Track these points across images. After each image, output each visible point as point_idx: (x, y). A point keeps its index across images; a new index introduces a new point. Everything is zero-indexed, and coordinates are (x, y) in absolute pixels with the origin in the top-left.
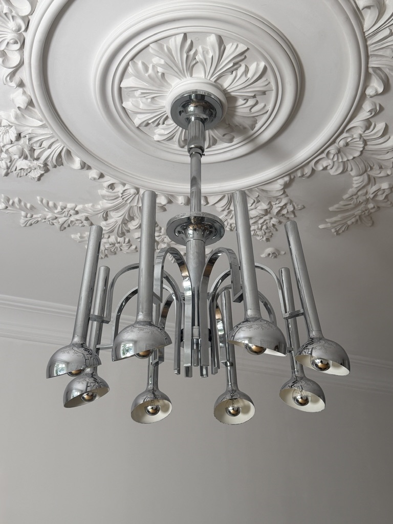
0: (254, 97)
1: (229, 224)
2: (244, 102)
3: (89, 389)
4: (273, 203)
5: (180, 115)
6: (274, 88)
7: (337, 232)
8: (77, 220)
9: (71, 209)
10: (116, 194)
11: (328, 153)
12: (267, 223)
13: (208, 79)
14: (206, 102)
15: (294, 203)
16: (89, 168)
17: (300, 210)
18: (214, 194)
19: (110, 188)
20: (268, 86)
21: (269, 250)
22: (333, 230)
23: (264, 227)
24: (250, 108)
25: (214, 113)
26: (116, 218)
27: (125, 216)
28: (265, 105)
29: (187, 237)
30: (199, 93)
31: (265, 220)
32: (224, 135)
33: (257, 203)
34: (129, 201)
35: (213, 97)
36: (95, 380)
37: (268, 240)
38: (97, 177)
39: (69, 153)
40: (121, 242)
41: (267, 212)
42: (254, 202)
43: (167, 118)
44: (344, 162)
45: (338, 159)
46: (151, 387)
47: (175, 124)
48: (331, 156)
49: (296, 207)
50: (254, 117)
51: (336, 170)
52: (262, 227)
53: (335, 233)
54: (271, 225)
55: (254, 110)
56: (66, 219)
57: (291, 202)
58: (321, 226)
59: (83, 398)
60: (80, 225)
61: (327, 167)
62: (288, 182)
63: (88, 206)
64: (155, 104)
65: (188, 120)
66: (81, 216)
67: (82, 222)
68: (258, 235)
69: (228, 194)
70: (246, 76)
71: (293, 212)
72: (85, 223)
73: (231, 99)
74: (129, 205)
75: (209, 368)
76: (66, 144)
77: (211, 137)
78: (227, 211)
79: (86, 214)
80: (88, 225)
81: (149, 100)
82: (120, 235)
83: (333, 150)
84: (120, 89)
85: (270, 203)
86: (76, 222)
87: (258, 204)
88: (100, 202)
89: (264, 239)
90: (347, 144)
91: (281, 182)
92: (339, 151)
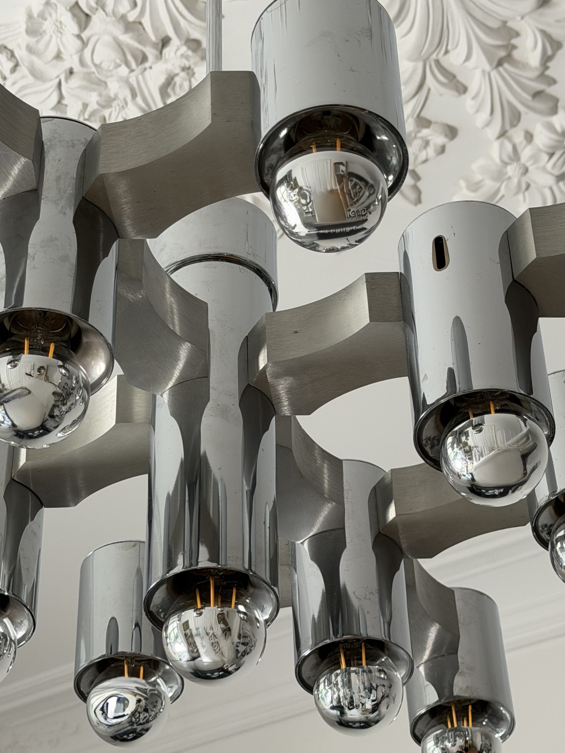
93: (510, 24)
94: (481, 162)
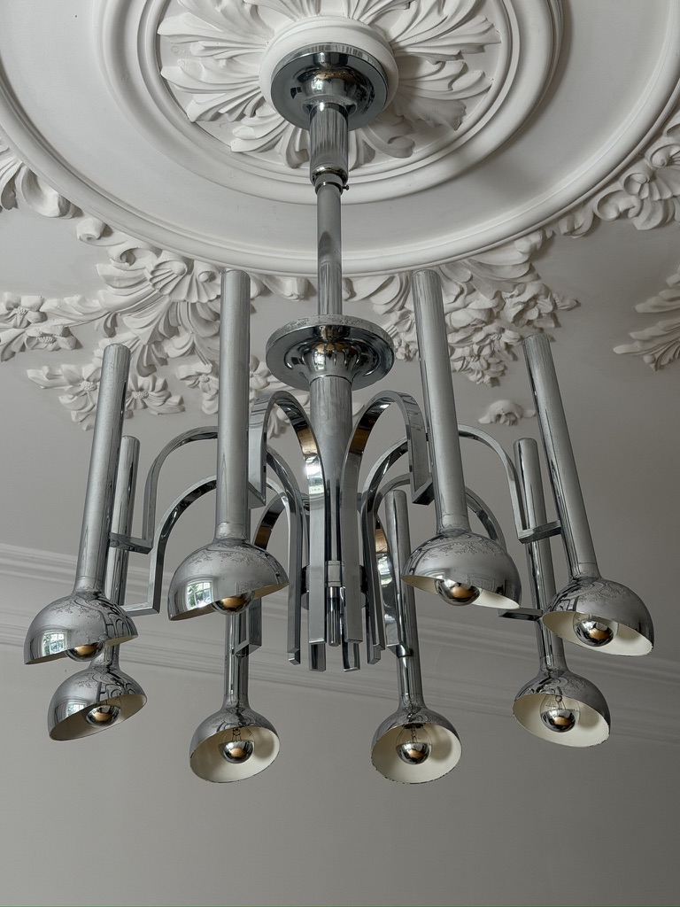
0: (459, 56)
1: (403, 345)
2: (436, 67)
3: (103, 697)
4: (505, 295)
5: (293, 96)
6: (502, 37)
7: (657, 362)
8: (44, 335)
9: (31, 308)
10: (139, 273)
11: (629, 181)
12: (492, 341)
13: (356, 17)
14: (350, 70)
15: (554, 295)
16: (78, 213)
17: (569, 310)
18: (368, 273)
19: (124, 259)
20: (489, 32)
21: (499, 406)
22: (647, 359)
23: (486, 351)
24: (448, 81)
25: (369, 93)
26: (135, 330)
27: (158, 324)
28: (483, 75)
29: (311, 370)
30: (334, 50)
31: (488, 336)
32: (390, 141)
33: (469, 293)
34: (167, 291)
35: (365, 57)
36: (116, 679)
37: (494, 381)
38: (96, 234)
39: (32, 178)
40: (145, 387)
41: (491, 315)
42: (462, 292)
43: (261, 102)
44: (666, 201)
45: (651, 194)
46: (232, 700)
47: (279, 115)
48: (636, 188)
49: (559, 304)
50: (458, 100)
51: (649, 219)
52: (480, 350)
53: (652, 366)
54: (503, 345)
55: (457, 85)
56: (18, 331)
57: (547, 292)
58: (619, 349)
59: (91, 717)
60: (51, 346)
61: (627, 211)
62: (538, 246)
63: (72, 301)
64: (235, 72)
65: (312, 110)
66: (54, 326)
67: (55, 340)
68: (472, 371)
69: (400, 273)
70: (440, 11)
71: (553, 315)
72: (63, 342)
73: (406, 62)
74: (167, 300)
75: (363, 647)
76: (28, 161)
77: (362, 145)
78: (399, 313)
79: (66, 321)
80: (68, 348)
81: (223, 63)
82: (145, 371)
83: (638, 173)
84: (157, 38)
85: (498, 295)
86: (41, 340)
87: (469, 298)
88: (100, 292)
89: (487, 378)
90: (670, 161)
91: (523, 245)
92: (653, 177)
93: (181, 329)
94: (72, 367)
